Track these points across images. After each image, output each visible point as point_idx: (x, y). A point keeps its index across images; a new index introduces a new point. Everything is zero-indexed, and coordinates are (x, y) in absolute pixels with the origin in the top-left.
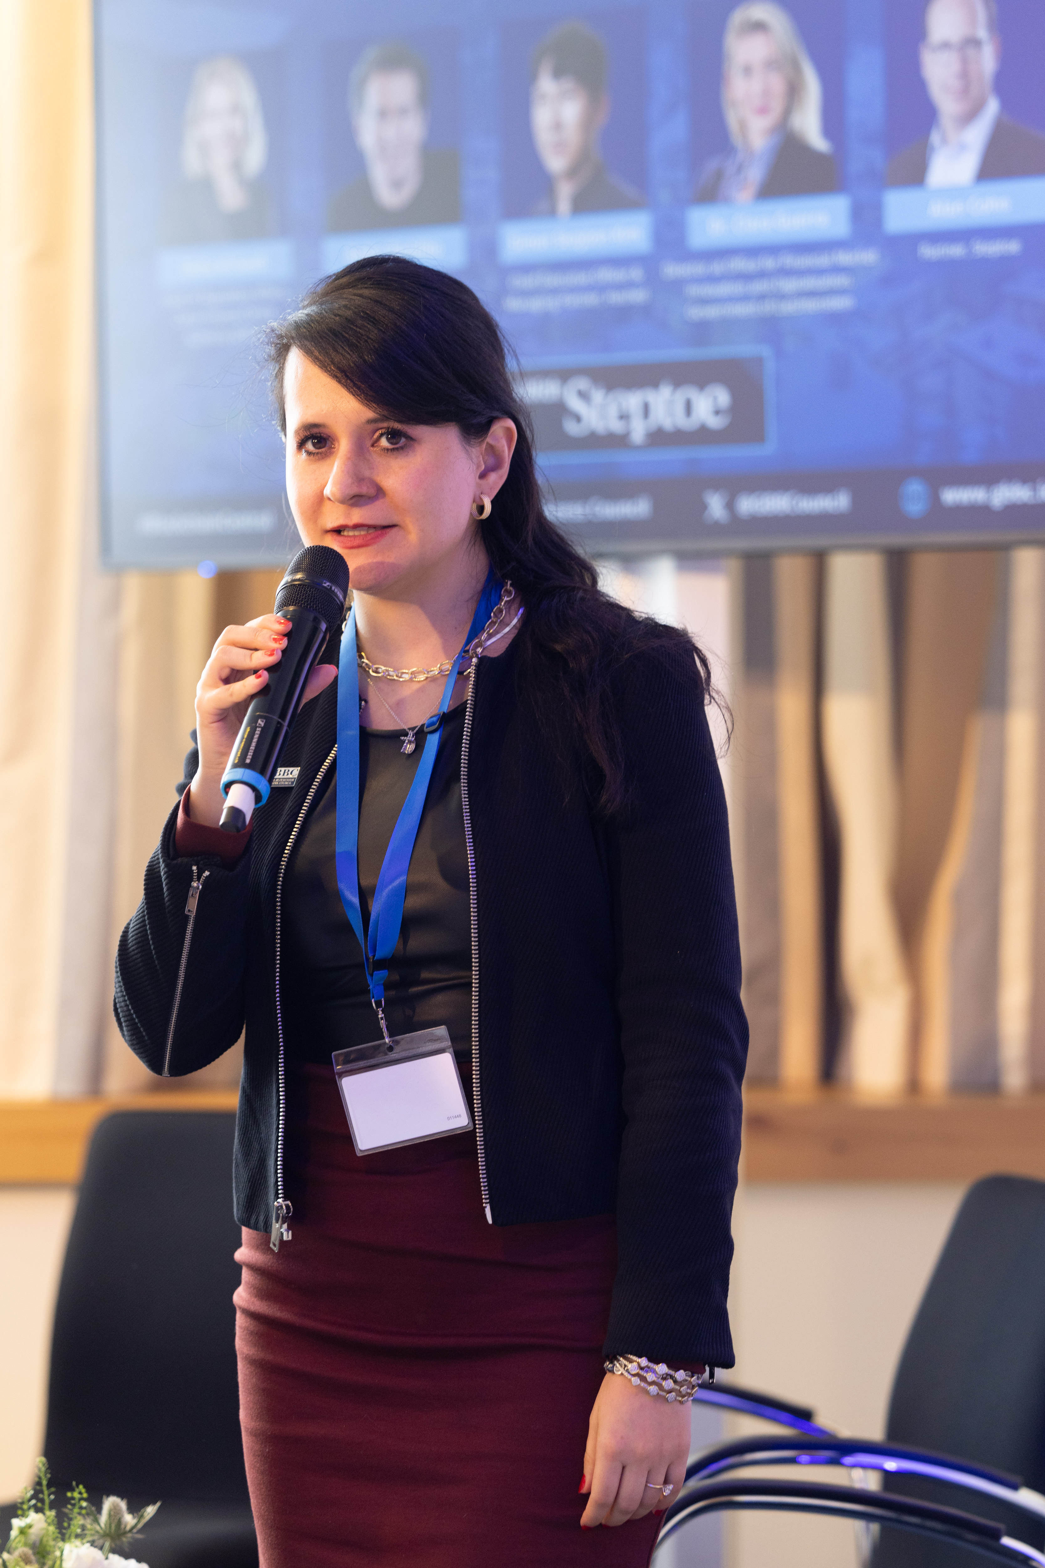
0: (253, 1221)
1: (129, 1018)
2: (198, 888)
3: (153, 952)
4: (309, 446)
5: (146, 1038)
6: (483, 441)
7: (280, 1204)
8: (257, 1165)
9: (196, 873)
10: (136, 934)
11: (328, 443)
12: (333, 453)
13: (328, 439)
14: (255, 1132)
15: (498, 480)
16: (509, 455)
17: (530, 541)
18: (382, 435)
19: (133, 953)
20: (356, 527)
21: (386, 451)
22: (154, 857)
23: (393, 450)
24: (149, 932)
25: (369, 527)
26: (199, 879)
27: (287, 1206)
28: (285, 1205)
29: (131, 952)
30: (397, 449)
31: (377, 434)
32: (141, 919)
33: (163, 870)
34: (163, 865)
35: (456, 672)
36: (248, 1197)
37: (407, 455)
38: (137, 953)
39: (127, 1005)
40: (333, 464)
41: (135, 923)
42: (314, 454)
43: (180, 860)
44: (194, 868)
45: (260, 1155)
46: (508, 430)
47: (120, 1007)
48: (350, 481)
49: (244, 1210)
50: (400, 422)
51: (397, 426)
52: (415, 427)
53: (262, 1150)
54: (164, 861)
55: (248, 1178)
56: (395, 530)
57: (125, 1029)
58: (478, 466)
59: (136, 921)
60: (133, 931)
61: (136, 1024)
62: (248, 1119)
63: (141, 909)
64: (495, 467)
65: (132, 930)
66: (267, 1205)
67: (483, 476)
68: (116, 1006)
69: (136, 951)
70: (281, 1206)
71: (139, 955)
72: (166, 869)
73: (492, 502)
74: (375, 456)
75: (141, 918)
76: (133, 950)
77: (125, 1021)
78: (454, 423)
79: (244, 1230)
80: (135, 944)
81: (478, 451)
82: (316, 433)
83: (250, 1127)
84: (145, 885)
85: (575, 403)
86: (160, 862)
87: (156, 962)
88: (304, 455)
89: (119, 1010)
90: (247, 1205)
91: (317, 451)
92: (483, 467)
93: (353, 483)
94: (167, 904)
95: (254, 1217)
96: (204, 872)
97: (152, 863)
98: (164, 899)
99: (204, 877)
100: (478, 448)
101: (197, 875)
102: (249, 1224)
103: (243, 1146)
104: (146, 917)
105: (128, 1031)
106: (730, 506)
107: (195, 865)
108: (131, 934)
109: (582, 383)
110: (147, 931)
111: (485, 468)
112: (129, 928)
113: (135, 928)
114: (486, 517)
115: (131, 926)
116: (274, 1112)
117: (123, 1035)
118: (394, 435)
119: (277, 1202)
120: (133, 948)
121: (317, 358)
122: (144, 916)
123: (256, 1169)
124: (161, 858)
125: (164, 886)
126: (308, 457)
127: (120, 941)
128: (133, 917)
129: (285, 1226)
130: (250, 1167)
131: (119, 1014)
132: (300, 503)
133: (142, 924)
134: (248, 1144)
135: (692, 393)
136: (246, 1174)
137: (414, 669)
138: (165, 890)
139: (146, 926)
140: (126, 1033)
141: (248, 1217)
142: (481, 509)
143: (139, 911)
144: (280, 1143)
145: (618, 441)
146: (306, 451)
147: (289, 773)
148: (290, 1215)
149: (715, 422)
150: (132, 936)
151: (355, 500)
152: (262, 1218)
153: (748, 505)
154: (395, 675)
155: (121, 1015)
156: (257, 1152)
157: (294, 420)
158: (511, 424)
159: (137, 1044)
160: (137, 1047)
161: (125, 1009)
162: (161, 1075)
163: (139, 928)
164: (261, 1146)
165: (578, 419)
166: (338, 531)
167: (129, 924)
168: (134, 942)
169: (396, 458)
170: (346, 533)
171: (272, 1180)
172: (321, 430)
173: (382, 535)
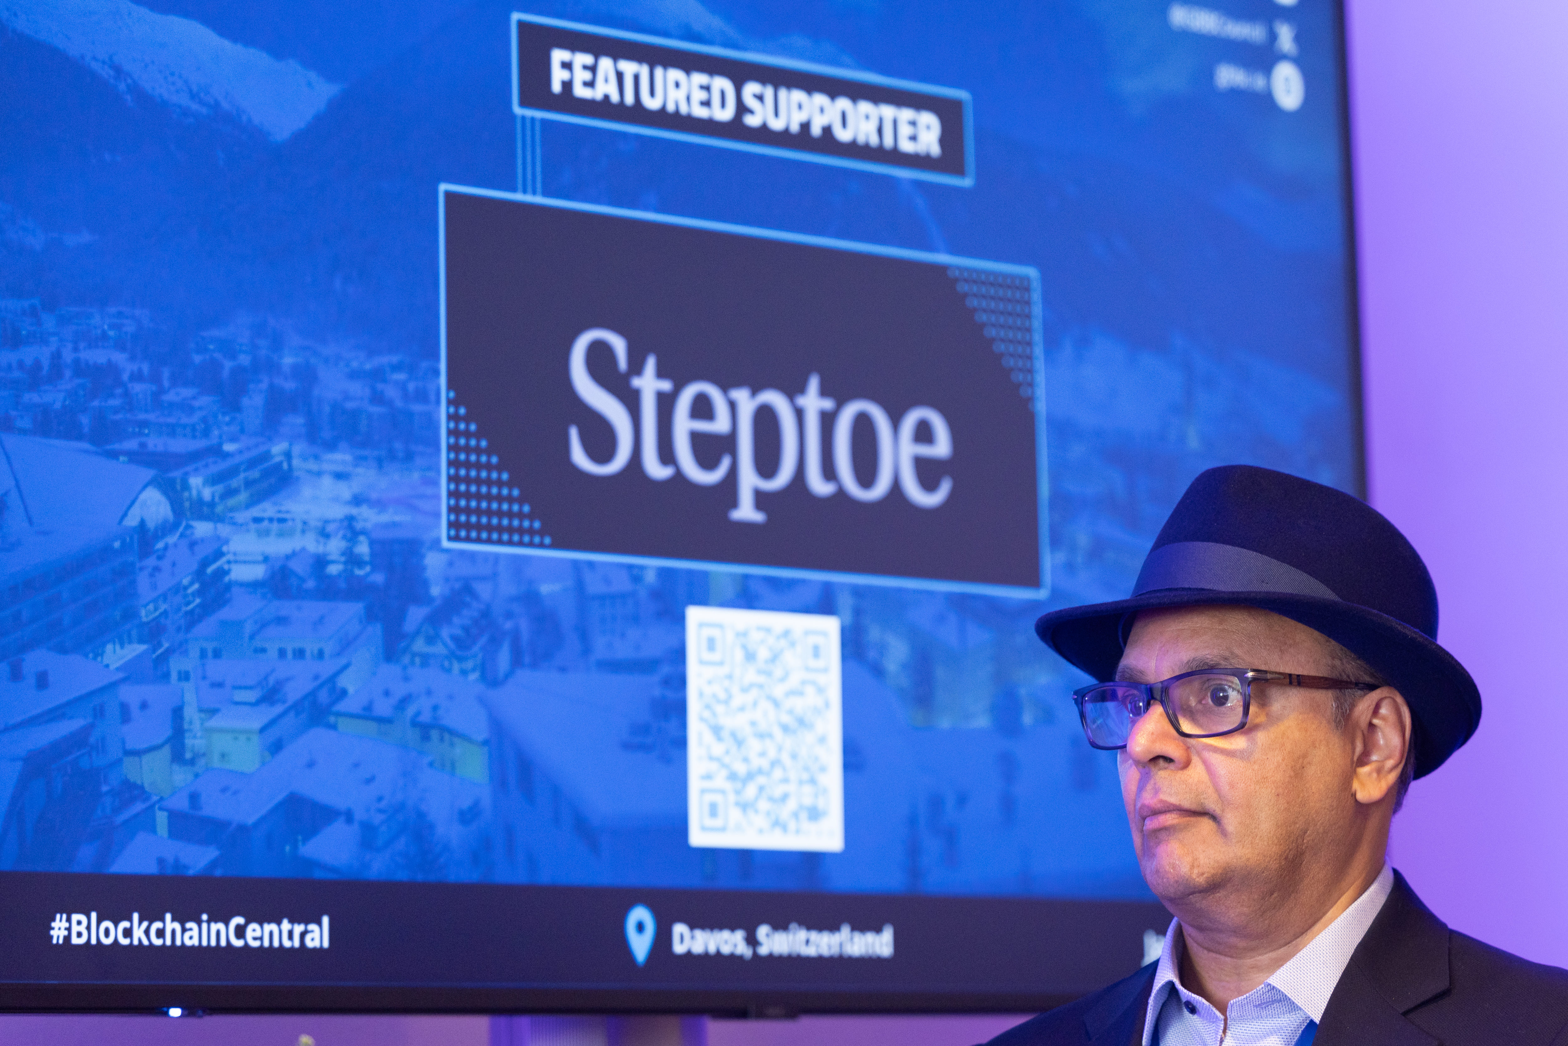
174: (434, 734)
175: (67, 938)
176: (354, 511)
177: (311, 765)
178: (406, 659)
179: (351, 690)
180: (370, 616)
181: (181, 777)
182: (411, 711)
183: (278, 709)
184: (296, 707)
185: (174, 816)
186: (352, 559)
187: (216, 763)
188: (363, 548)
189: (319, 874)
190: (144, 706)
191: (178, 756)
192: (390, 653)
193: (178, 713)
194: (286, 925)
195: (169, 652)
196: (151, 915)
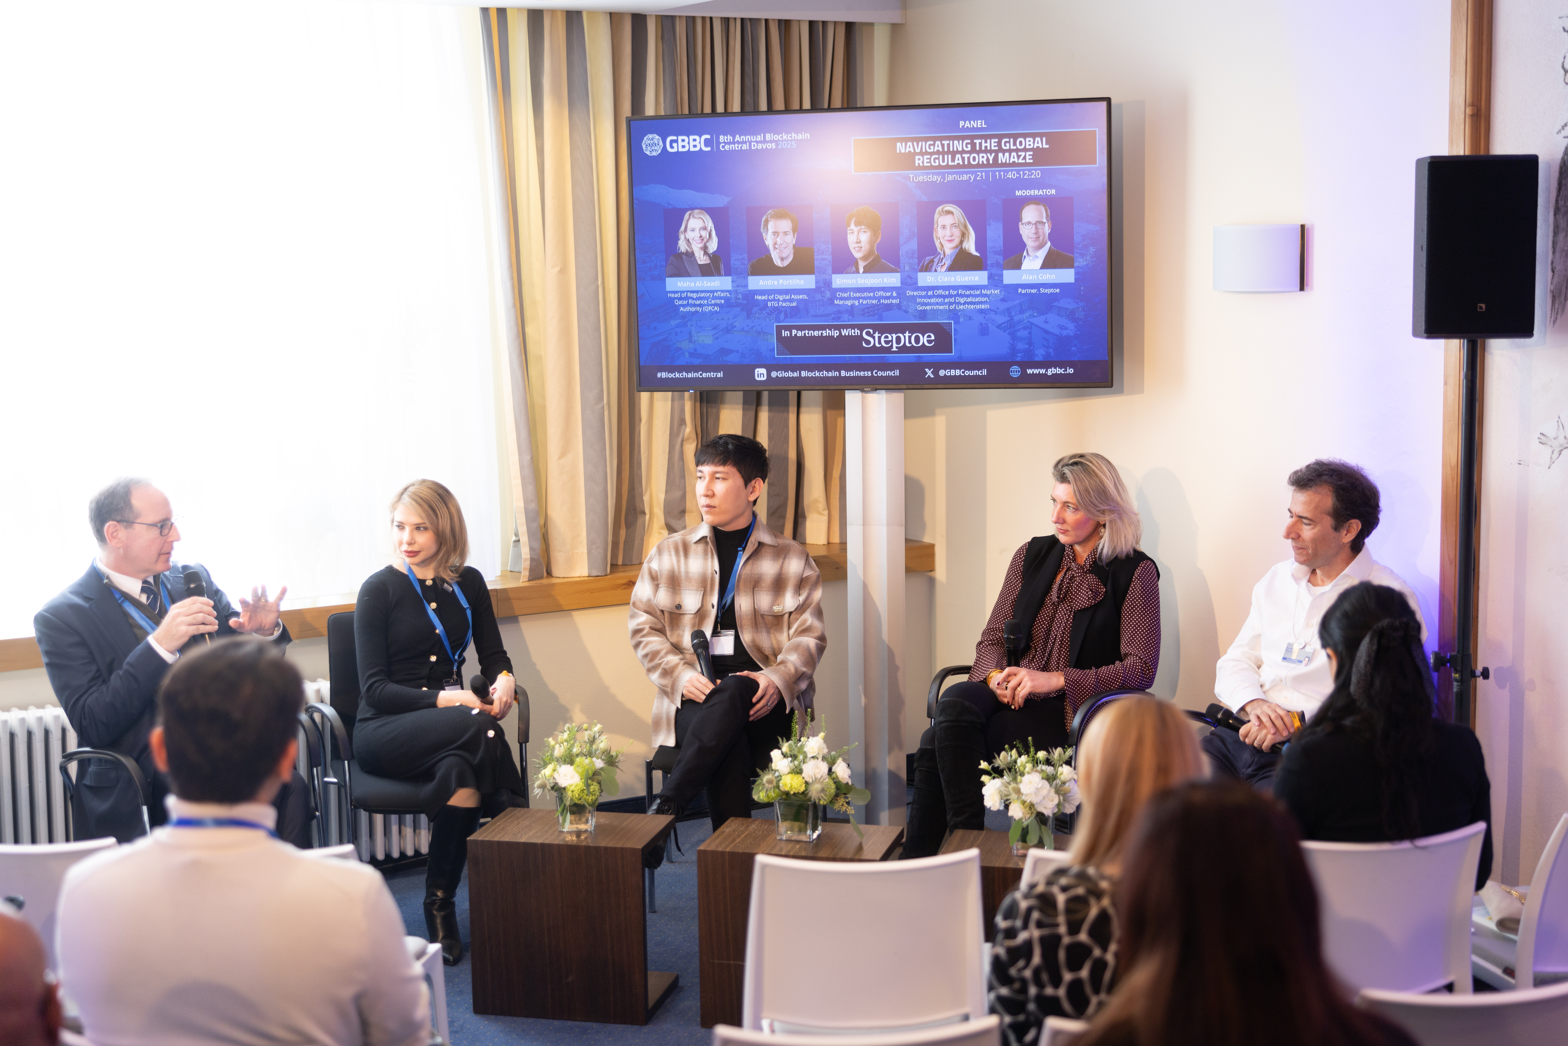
85: (866, 337)
135: (919, 335)
149: (929, 345)
153: (944, 373)
165: (869, 342)
174: (762, 334)
175: (661, 377)
176: (737, 289)
177: (727, 341)
178: (753, 318)
179: (737, 326)
180: (742, 310)
181: (691, 345)
182: (754, 329)
183: (717, 331)
184: (722, 330)
185: (690, 353)
186: (737, 298)
187: (701, 342)
188: (740, 296)
189: (729, 363)
190: (681, 332)
191: (690, 341)
192: (748, 317)
193: (690, 333)
194: (712, 373)
195: (687, 321)
196: (679, 372)
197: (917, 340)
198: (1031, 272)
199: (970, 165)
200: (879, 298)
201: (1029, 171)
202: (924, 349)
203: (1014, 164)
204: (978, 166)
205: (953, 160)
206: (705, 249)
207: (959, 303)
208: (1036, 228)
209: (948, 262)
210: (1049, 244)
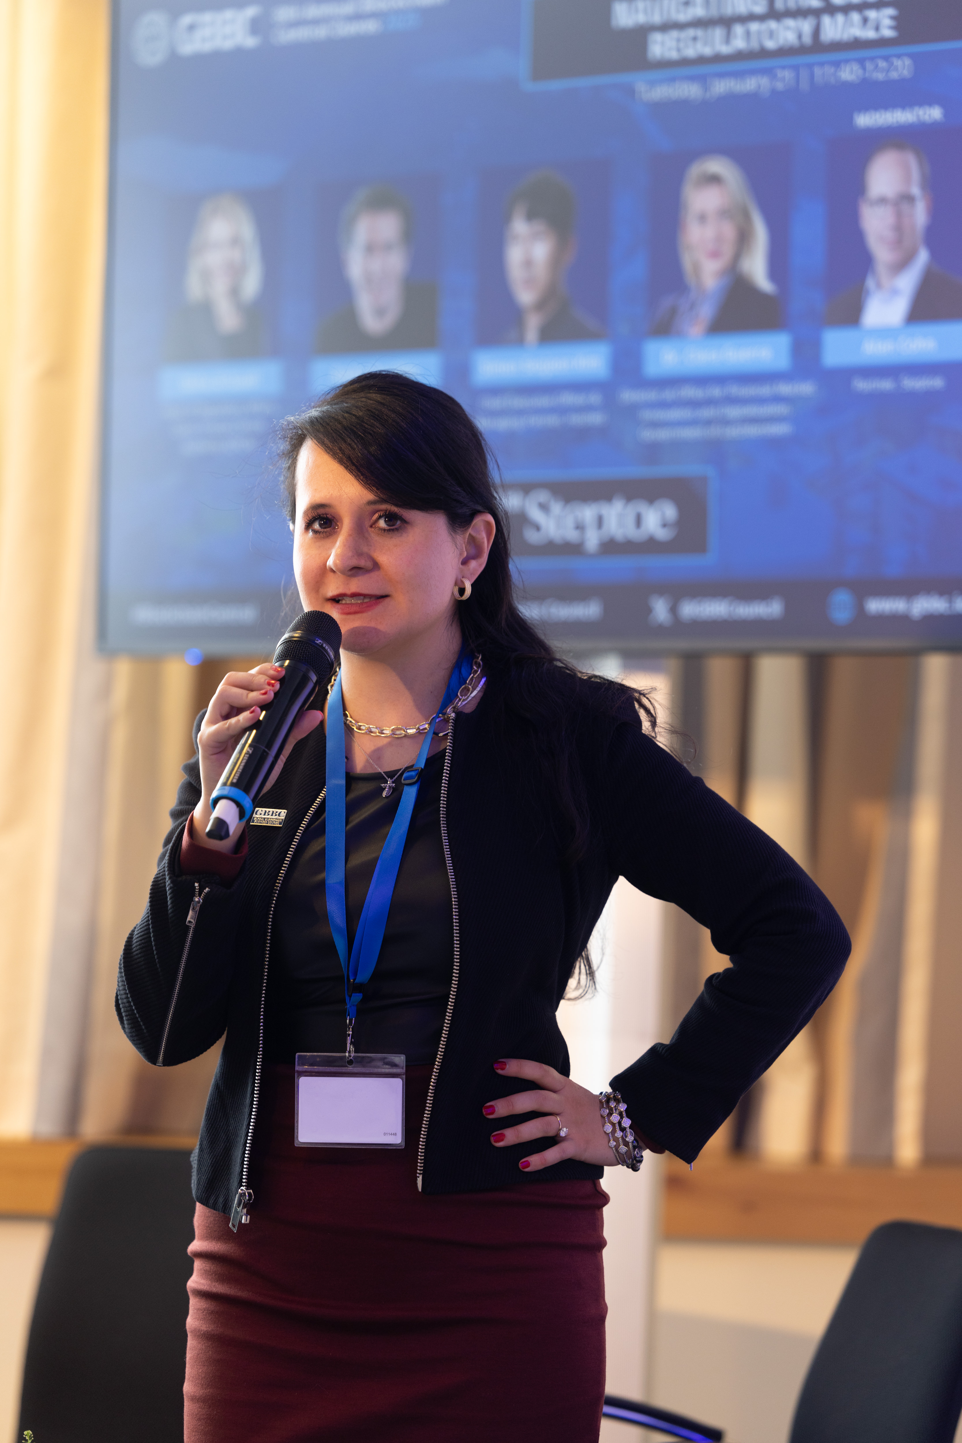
0: (211, 1201)
1: (130, 1013)
2: (199, 902)
3: (156, 957)
4: (316, 526)
5: (145, 1031)
6: (466, 530)
7: (244, 1192)
8: (222, 1153)
9: (197, 889)
10: (140, 940)
11: (333, 523)
12: (336, 532)
13: (333, 520)
14: (223, 1124)
15: (477, 566)
16: (488, 547)
17: (503, 623)
18: (380, 517)
19: (136, 957)
20: (354, 595)
21: (383, 532)
22: (159, 874)
23: (389, 530)
24: (152, 939)
25: (365, 596)
26: (200, 895)
27: (249, 1194)
28: (247, 1192)
29: (135, 956)
30: (393, 530)
31: (376, 516)
32: (145, 928)
33: (168, 886)
34: (169, 882)
35: (432, 732)
36: (209, 1179)
37: (401, 536)
38: (140, 957)
39: (129, 1002)
40: (335, 542)
41: (139, 931)
42: (320, 532)
43: (184, 877)
44: (196, 885)
45: (226, 1145)
46: (488, 524)
47: (122, 1003)
48: (350, 554)
49: (204, 1190)
50: (396, 505)
51: (394, 509)
52: (410, 511)
53: (228, 1141)
54: (170, 878)
55: (211, 1163)
56: (387, 600)
57: (125, 1022)
58: (461, 554)
59: (141, 929)
60: (138, 938)
61: (137, 1018)
62: (218, 1111)
63: (146, 918)
64: (477, 556)
65: (137, 936)
66: (228, 1189)
67: (465, 562)
68: (119, 1002)
69: (139, 955)
70: (245, 1194)
71: (142, 959)
72: (171, 885)
73: (472, 585)
74: (374, 536)
75: (145, 926)
76: (137, 954)
77: (126, 1016)
78: (443, 511)
79: (199, 1206)
80: (139, 949)
81: (461, 539)
82: (323, 514)
83: (219, 1119)
84: (150, 898)
85: (536, 514)
86: (165, 879)
87: (158, 965)
88: (311, 533)
89: (121, 1006)
90: (208, 1186)
91: (322, 530)
92: (465, 554)
93: (354, 556)
94: (170, 915)
95: (213, 1197)
96: (205, 889)
97: (157, 879)
98: (167, 911)
99: (205, 893)
100: (462, 536)
101: (199, 892)
102: (207, 1203)
103: (210, 1135)
104: (150, 927)
105: (128, 1024)
106: (674, 610)
107: (197, 883)
108: (136, 940)
109: (543, 496)
110: (151, 938)
111: (467, 555)
112: (133, 935)
113: (139, 935)
114: (467, 598)
115: (136, 933)
116: (247, 1110)
117: (124, 1028)
118: (391, 518)
119: (241, 1190)
120: (137, 952)
121: (328, 447)
122: (149, 925)
123: (220, 1157)
124: (168, 875)
125: (168, 899)
126: (315, 536)
127: (125, 946)
128: (137, 925)
129: (245, 1211)
130: (215, 1154)
131: (121, 1009)
132: (305, 574)
133: (146, 932)
134: (215, 1133)
135: (642, 507)
136: (210, 1159)
137: (394, 727)
138: (169, 903)
139: (151, 933)
140: (126, 1026)
141: (207, 1196)
142: (462, 591)
143: (144, 920)
144: (249, 1138)
145: (573, 549)
146: (312, 530)
147: (277, 814)
148: (251, 1201)
149: (662, 534)
150: (137, 942)
151: (354, 571)
152: (221, 1200)
153: (690, 610)
154: (377, 731)
155: (122, 1010)
156: (224, 1141)
157: (303, 503)
158: (490, 518)
159: (136, 1036)
160: (135, 1038)
161: (127, 1005)
162: (155, 1064)
163: (143, 935)
164: (227, 1138)
165: (538, 528)
166: (335, 600)
167: (133, 931)
168: (138, 947)
169: (392, 538)
170: (344, 602)
171: (237, 1169)
172: (327, 510)
173: (376, 604)
197: (639, 520)
198: (884, 333)
199: (763, 53)
200: (563, 411)
201: (886, 58)
202: (651, 545)
203: (857, 44)
204: (784, 52)
205: (728, 39)
206: (235, 292)
207: (726, 422)
208: (899, 216)
209: (706, 311)
210: (923, 257)
